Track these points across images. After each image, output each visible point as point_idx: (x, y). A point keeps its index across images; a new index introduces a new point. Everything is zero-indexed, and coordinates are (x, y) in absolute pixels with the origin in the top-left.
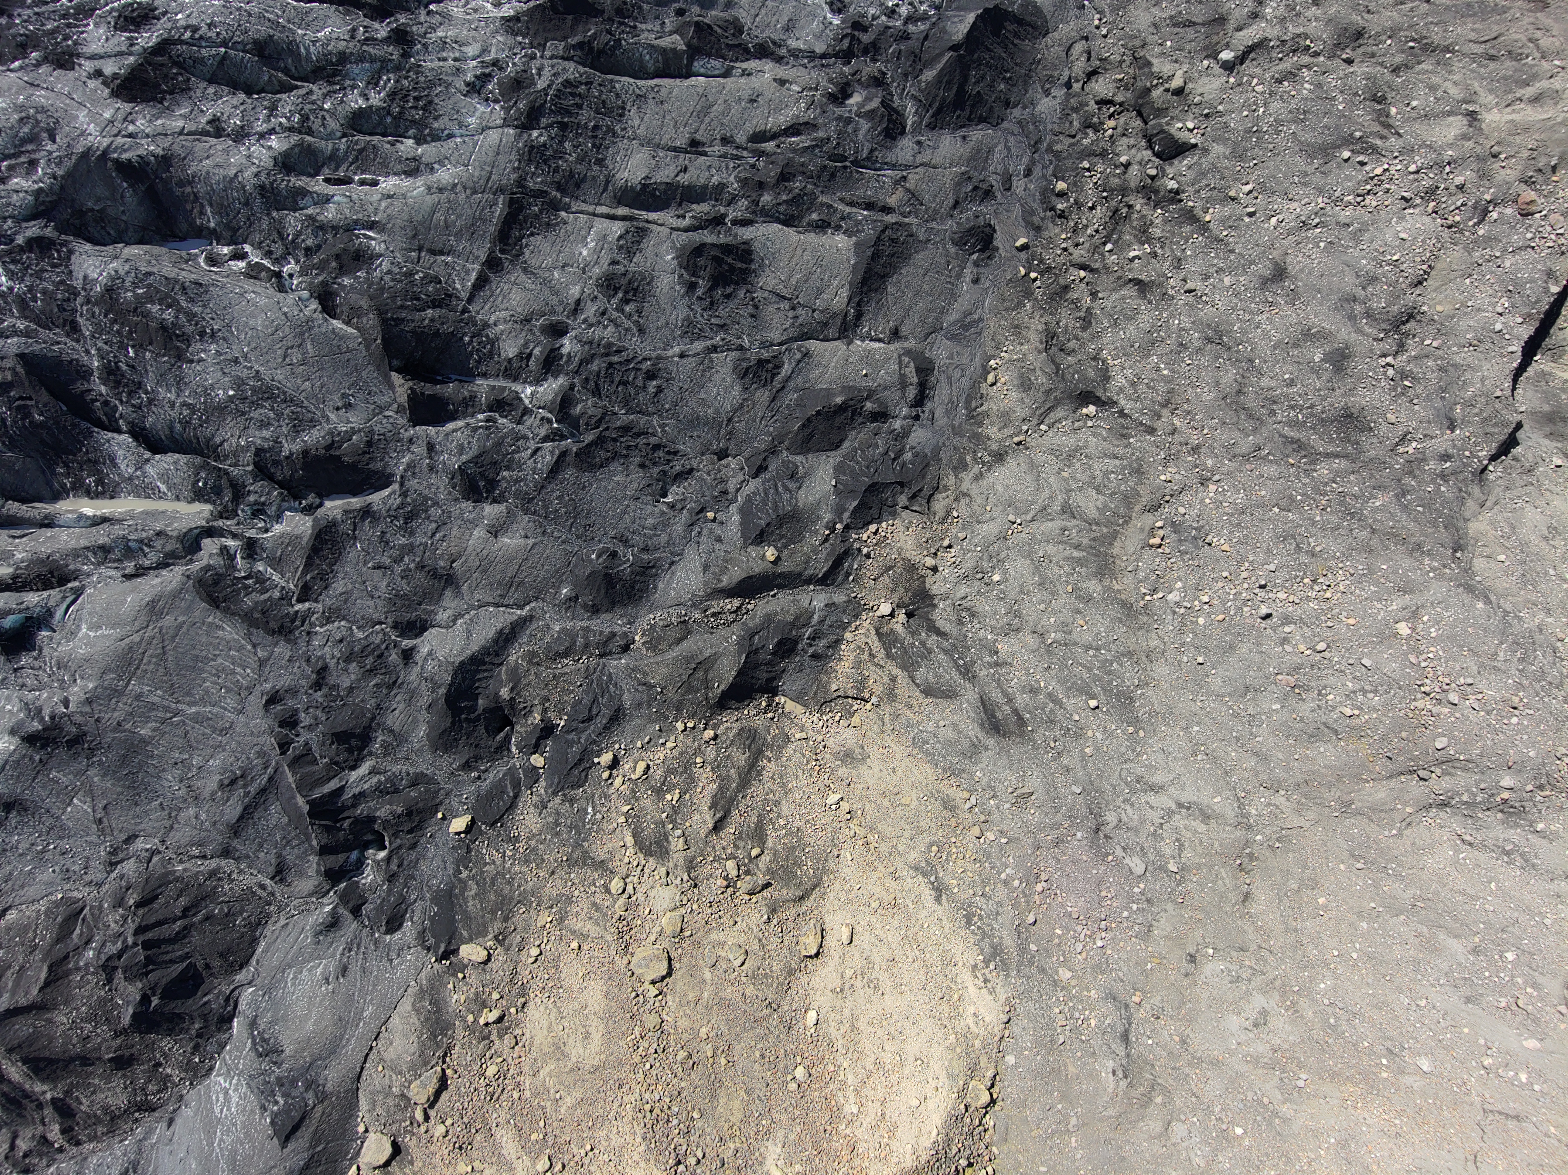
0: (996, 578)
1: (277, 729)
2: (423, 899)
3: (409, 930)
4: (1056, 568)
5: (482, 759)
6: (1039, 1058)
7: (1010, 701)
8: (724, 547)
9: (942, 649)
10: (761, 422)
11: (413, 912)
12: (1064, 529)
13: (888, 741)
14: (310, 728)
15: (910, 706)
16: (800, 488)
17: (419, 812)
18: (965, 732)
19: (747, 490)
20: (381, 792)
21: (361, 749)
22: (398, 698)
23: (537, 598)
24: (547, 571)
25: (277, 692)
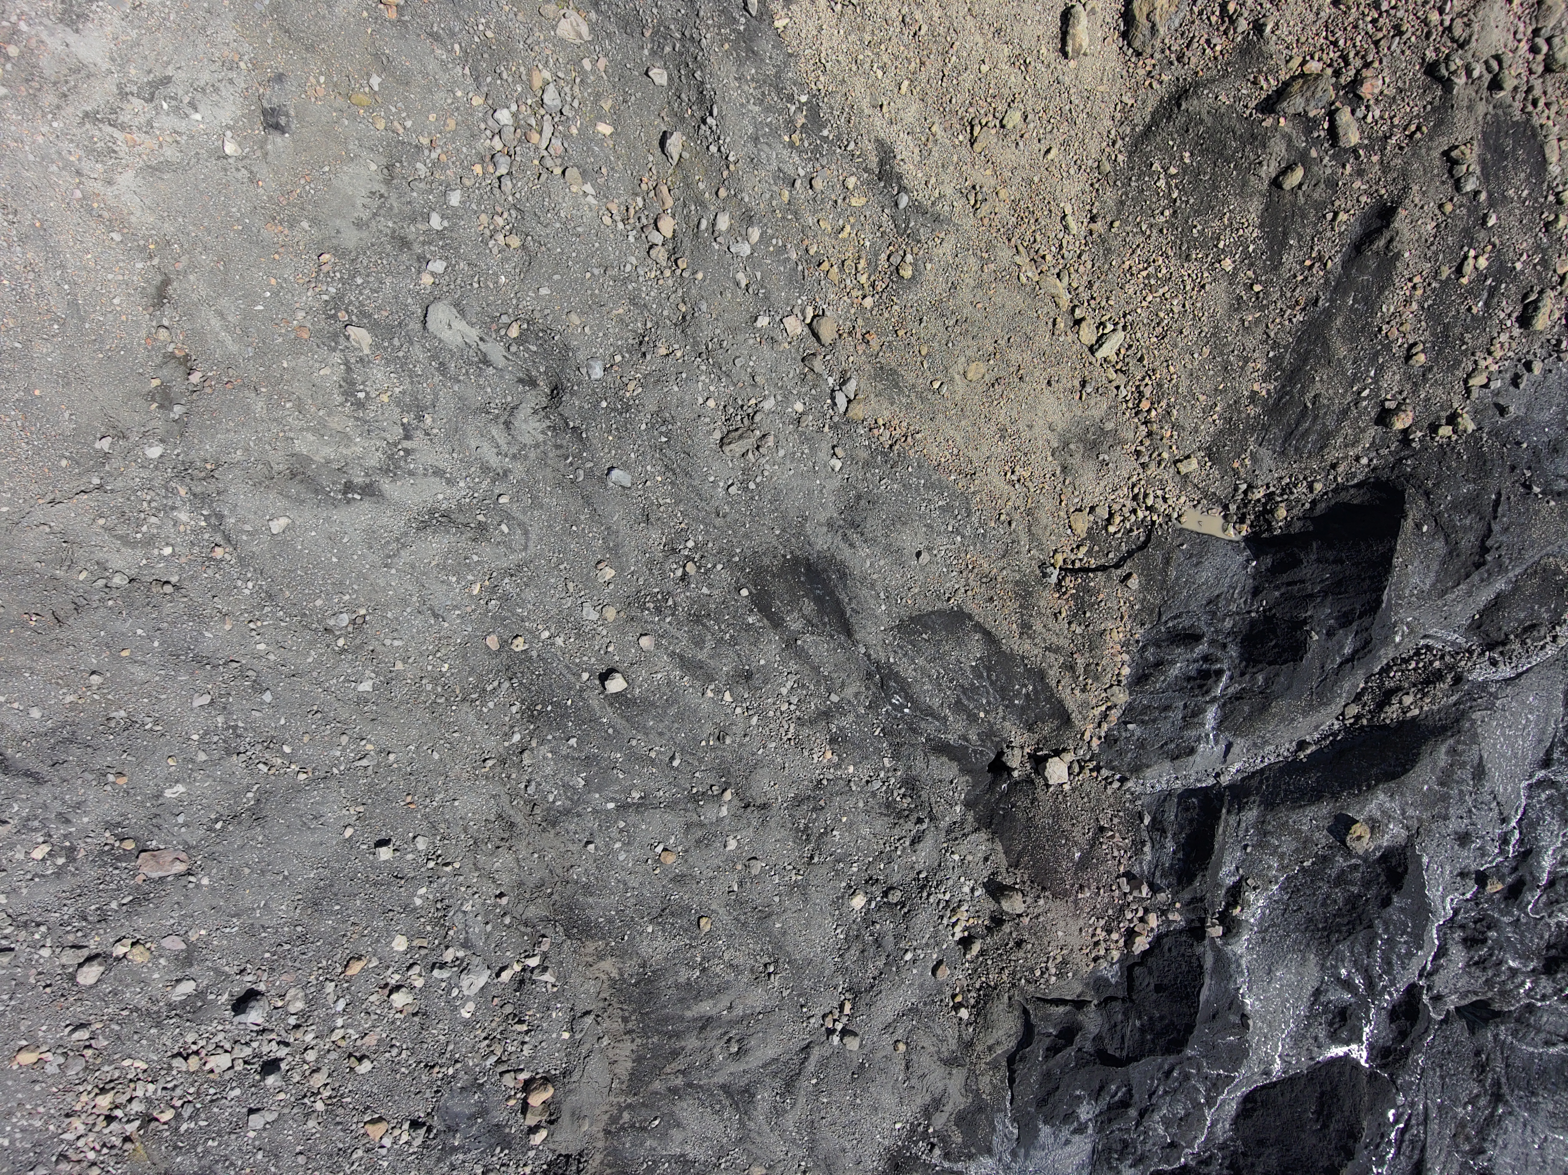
0: (858, 902)
4: (740, 959)
7: (791, 643)
8: (1453, 825)
9: (936, 717)
10: (1426, 1108)
12: (742, 1052)
13: (1015, 497)
15: (989, 580)
16: (1317, 993)
18: (878, 550)
19: (1425, 957)
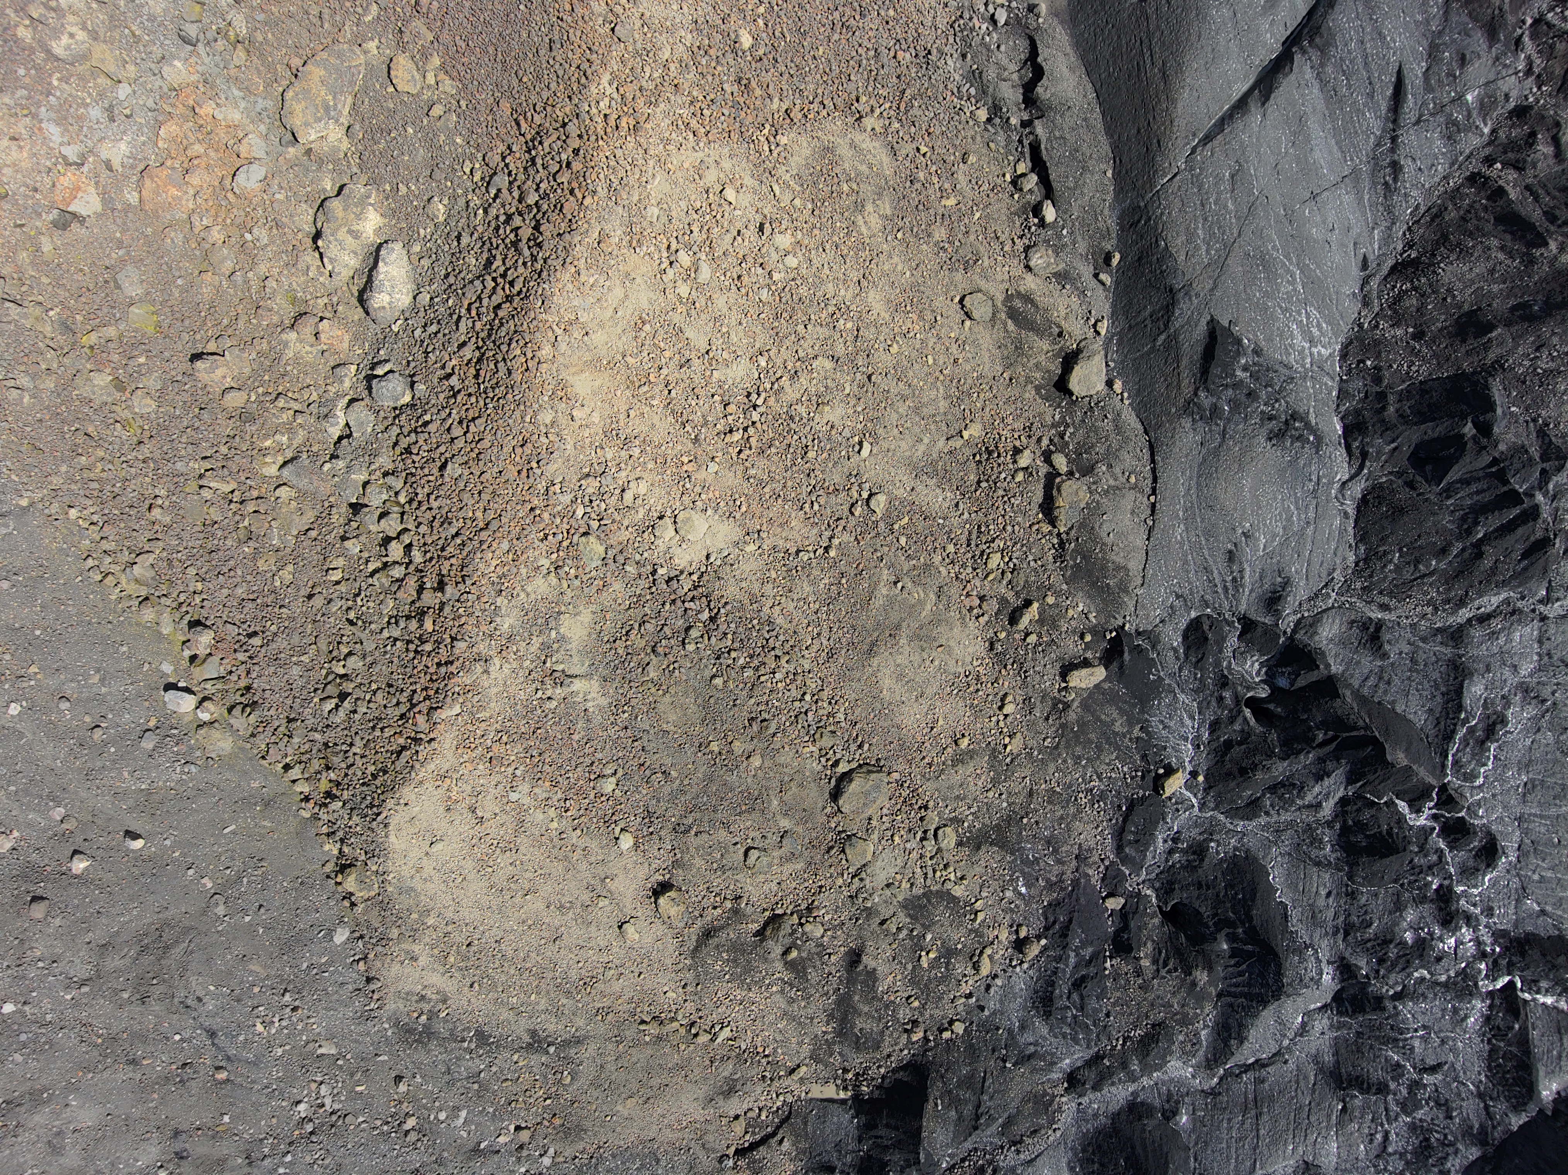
1: (1462, 814)
2: (1172, 675)
3: (1173, 637)
5: (1182, 867)
6: (305, 965)
11: (1177, 658)
14: (1426, 832)
17: (1229, 775)
20: (1294, 785)
21: (1345, 831)
22: (1330, 914)
23: (1213, 1093)
24: (1219, 1140)
25: (1488, 866)
